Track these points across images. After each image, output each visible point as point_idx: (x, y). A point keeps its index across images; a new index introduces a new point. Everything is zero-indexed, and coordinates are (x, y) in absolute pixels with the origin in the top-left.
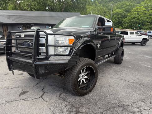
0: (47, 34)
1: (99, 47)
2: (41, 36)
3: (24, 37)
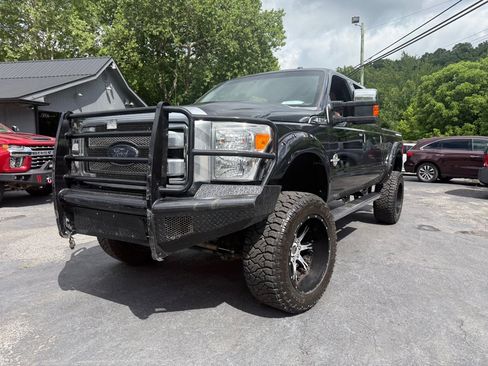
0: (192, 119)
1: (335, 164)
2: (171, 126)
3: (115, 127)
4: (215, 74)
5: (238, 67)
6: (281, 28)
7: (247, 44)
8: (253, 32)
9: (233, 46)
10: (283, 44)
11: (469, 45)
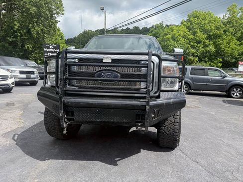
0: (161, 60)
3: (110, 61)
4: (21, 25)
5: (37, 22)
6: (62, 5)
7: (42, 10)
8: (45, 4)
9: (33, 10)
10: (63, 14)
11: (139, 28)
